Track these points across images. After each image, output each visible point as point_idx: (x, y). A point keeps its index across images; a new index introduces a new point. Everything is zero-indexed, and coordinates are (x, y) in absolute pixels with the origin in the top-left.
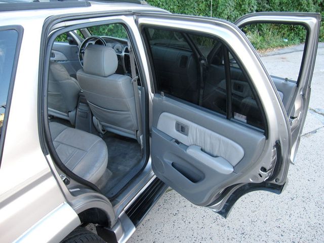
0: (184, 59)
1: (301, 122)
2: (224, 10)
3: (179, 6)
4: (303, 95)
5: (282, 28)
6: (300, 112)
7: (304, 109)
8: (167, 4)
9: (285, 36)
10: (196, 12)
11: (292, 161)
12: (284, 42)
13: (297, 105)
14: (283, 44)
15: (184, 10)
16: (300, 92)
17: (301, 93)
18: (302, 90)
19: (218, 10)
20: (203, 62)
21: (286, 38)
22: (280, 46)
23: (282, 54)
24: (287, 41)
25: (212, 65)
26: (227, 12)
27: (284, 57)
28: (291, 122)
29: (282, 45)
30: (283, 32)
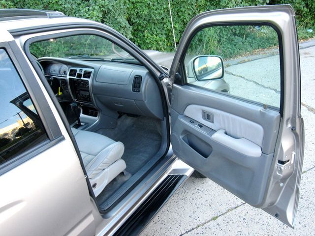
0: (138, 80)
1: (297, 166)
2: (228, 3)
3: (173, 5)
4: (293, 129)
5: (304, 16)
6: (294, 153)
7: (298, 146)
8: (158, 3)
9: (309, 25)
10: (195, 8)
11: (291, 223)
12: (308, 33)
13: (286, 143)
14: (307, 36)
15: (181, 8)
16: (287, 124)
17: (290, 125)
18: (289, 121)
19: (221, 4)
20: (166, 80)
21: (310, 28)
22: (303, 39)
23: (305, 48)
24: (311, 31)
25: (174, 85)
26: (232, 5)
27: (307, 52)
28: (281, 168)
29: (305, 37)
30: (306, 21)
